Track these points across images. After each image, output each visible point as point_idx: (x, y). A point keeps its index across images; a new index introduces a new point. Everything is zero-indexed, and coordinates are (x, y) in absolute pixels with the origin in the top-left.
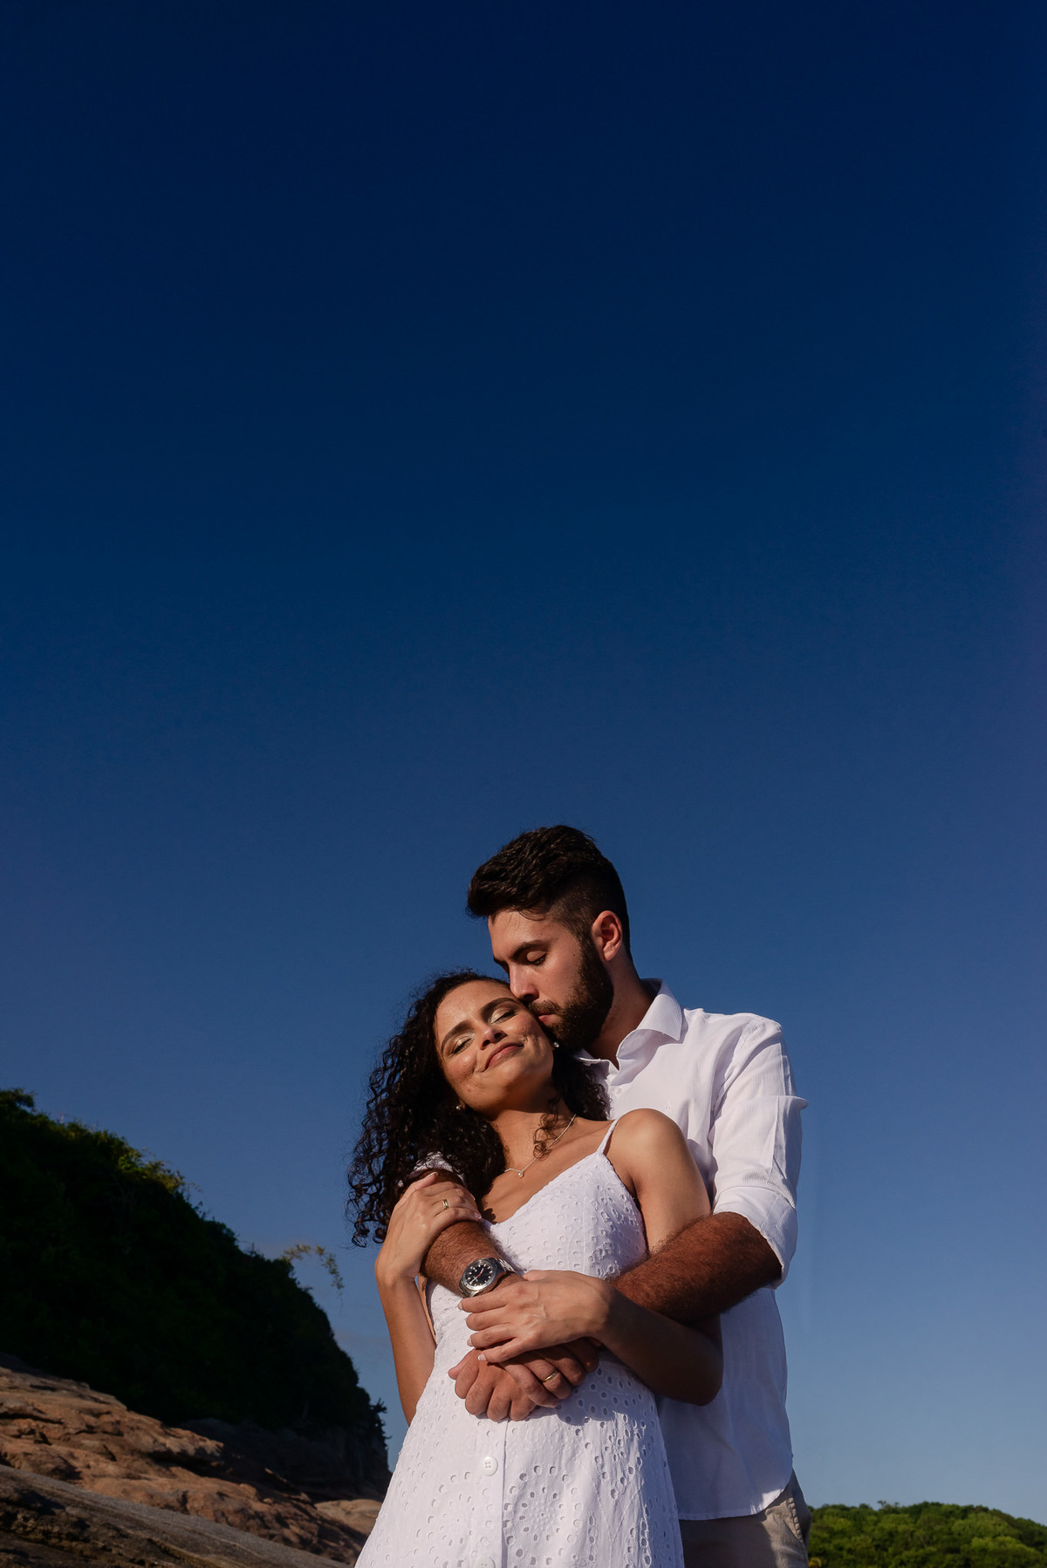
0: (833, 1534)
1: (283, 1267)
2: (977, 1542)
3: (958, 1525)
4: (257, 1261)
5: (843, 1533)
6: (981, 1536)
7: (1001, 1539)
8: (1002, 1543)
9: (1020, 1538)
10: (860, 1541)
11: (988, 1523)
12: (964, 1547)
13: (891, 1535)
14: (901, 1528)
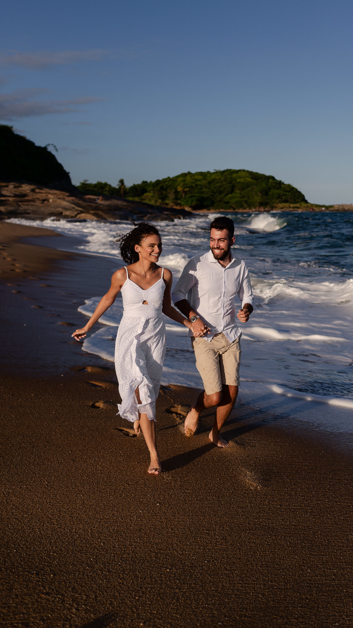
0: (196, 180)
1: (45, 148)
2: (238, 180)
3: (234, 175)
4: (39, 148)
5: (200, 180)
6: (240, 178)
7: (246, 179)
8: (246, 180)
9: (252, 178)
10: (204, 182)
11: (243, 174)
12: (234, 182)
13: (214, 180)
14: (217, 177)
